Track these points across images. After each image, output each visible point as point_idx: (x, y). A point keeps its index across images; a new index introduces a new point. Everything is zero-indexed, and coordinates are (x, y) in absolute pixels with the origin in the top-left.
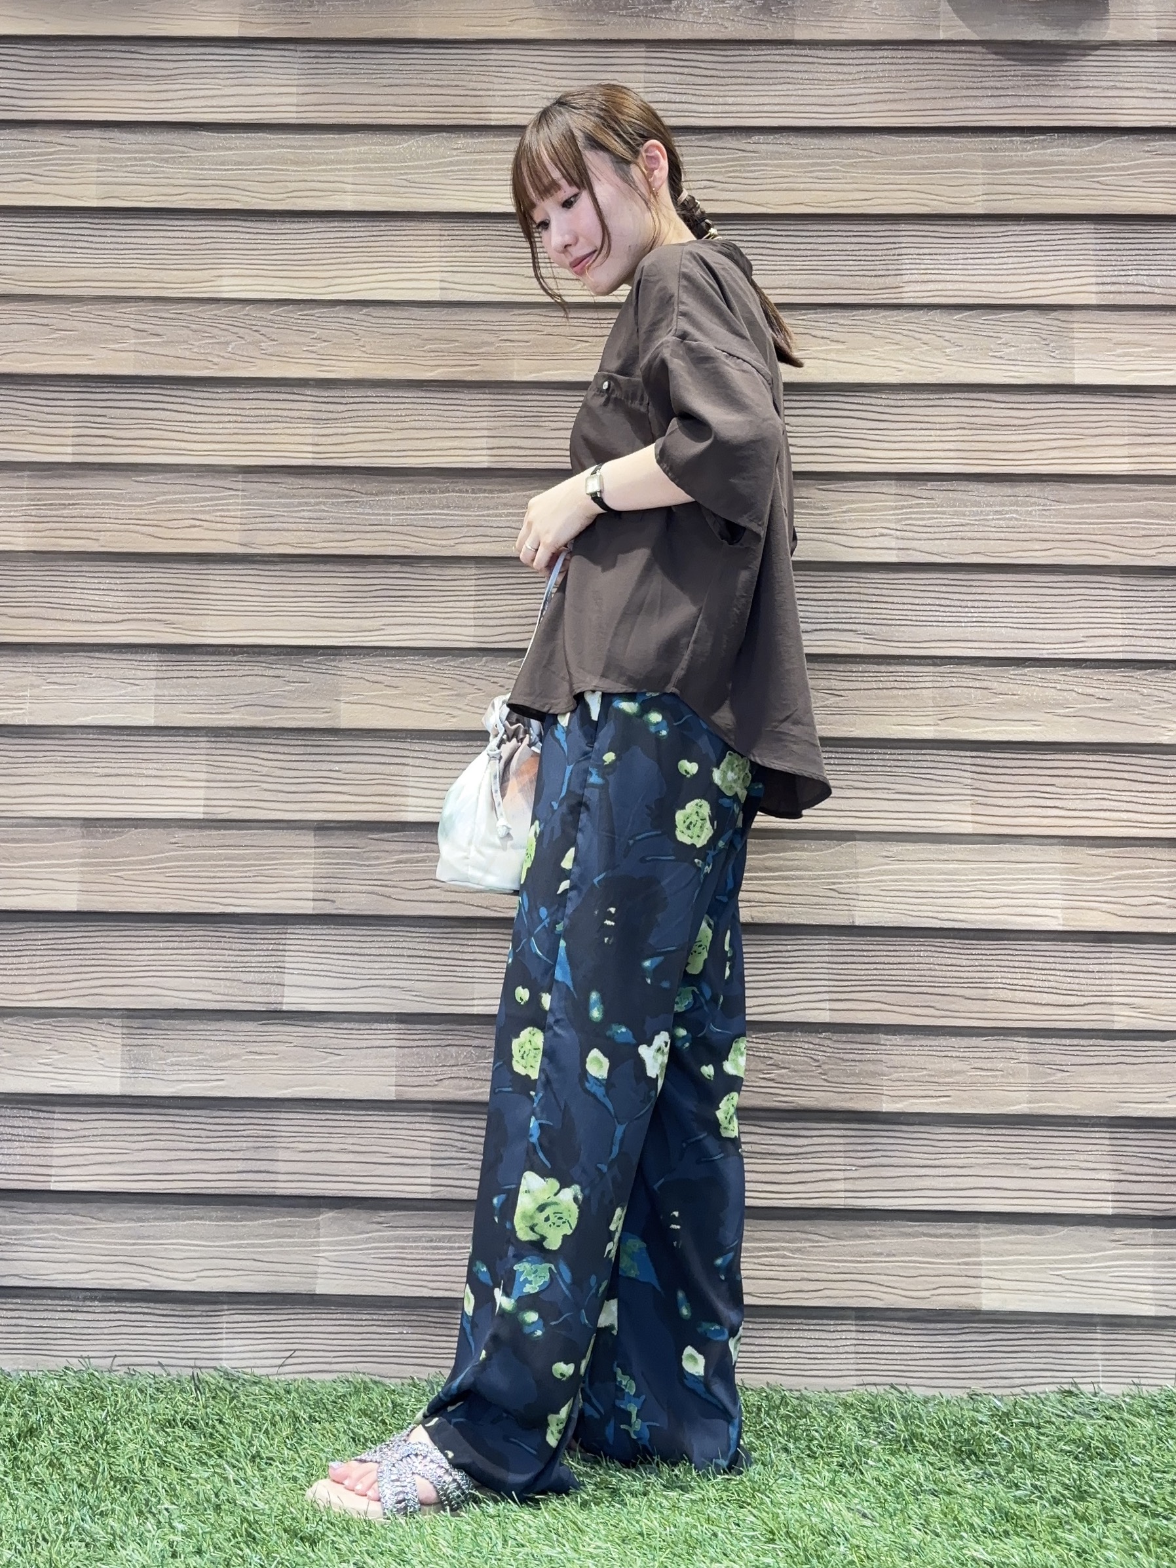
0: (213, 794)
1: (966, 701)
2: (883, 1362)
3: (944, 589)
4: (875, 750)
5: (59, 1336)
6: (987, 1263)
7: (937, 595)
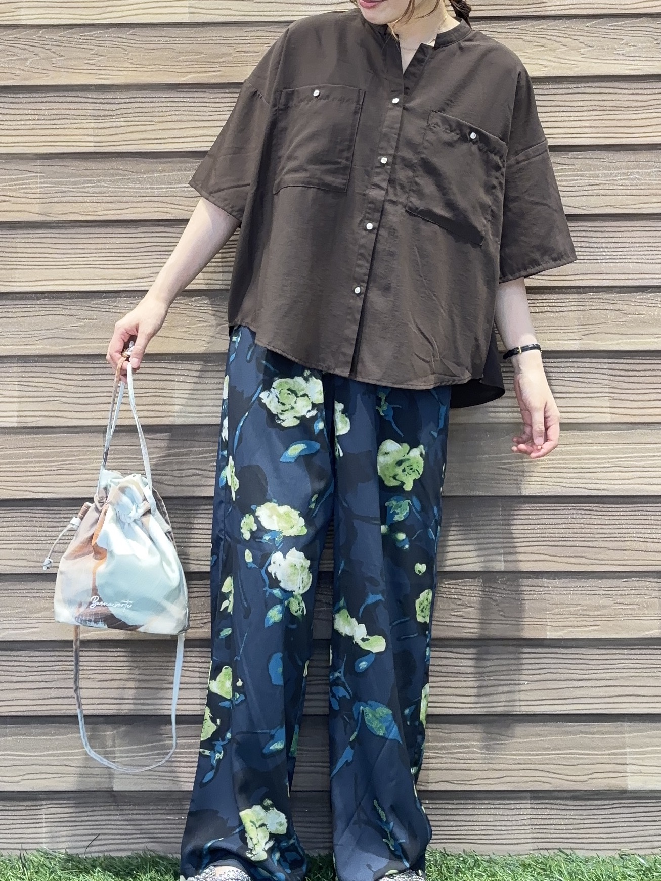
0: (24, 407)
1: (603, 321)
2: (552, 831)
6: (631, 753)
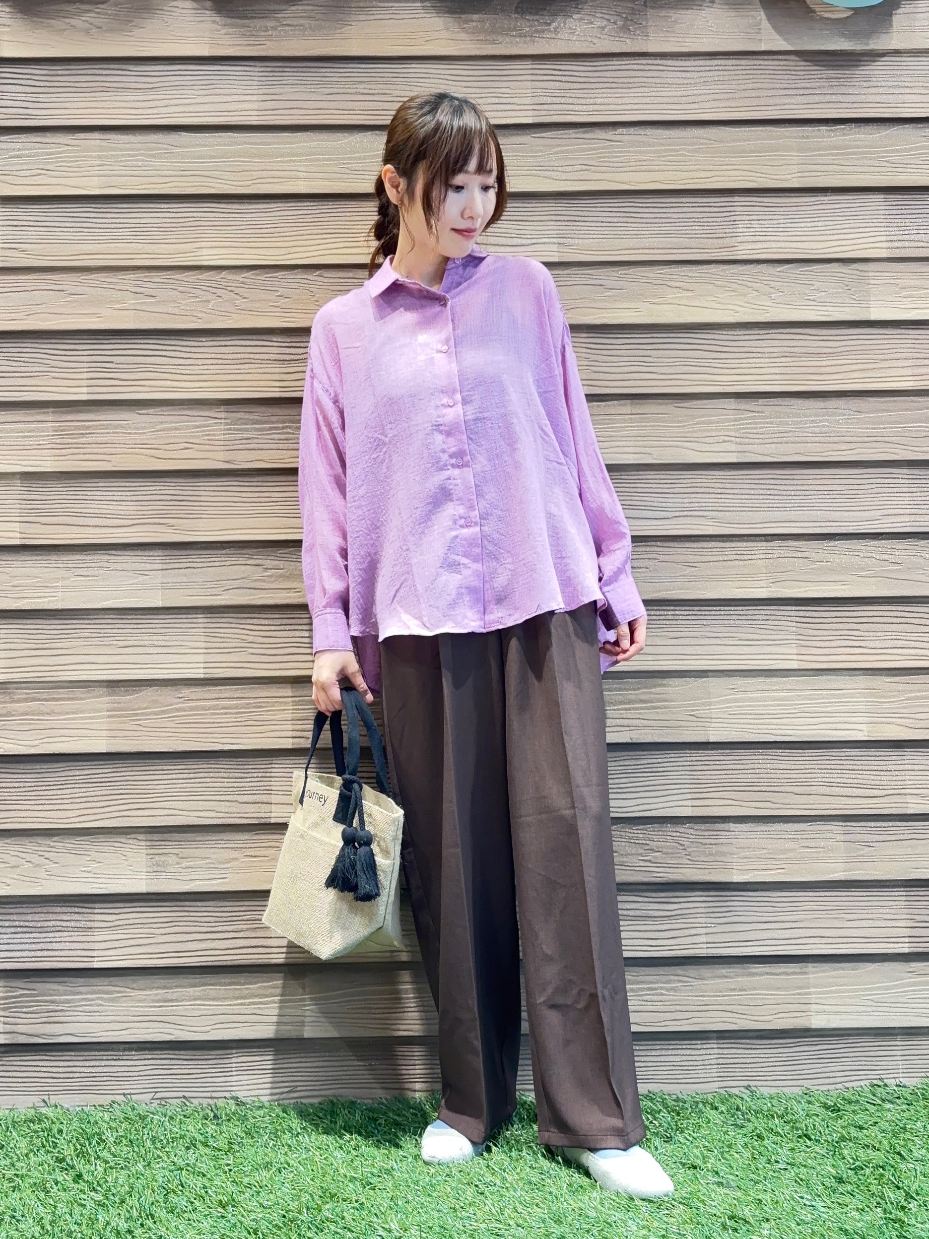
0: (210, 658)
1: (790, 568)
2: (738, 1070)
3: (773, 482)
4: (722, 608)
5: (105, 1079)
6: (815, 993)
7: (768, 487)
